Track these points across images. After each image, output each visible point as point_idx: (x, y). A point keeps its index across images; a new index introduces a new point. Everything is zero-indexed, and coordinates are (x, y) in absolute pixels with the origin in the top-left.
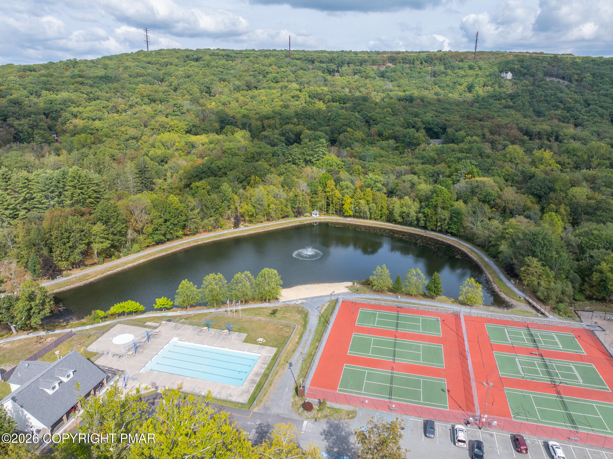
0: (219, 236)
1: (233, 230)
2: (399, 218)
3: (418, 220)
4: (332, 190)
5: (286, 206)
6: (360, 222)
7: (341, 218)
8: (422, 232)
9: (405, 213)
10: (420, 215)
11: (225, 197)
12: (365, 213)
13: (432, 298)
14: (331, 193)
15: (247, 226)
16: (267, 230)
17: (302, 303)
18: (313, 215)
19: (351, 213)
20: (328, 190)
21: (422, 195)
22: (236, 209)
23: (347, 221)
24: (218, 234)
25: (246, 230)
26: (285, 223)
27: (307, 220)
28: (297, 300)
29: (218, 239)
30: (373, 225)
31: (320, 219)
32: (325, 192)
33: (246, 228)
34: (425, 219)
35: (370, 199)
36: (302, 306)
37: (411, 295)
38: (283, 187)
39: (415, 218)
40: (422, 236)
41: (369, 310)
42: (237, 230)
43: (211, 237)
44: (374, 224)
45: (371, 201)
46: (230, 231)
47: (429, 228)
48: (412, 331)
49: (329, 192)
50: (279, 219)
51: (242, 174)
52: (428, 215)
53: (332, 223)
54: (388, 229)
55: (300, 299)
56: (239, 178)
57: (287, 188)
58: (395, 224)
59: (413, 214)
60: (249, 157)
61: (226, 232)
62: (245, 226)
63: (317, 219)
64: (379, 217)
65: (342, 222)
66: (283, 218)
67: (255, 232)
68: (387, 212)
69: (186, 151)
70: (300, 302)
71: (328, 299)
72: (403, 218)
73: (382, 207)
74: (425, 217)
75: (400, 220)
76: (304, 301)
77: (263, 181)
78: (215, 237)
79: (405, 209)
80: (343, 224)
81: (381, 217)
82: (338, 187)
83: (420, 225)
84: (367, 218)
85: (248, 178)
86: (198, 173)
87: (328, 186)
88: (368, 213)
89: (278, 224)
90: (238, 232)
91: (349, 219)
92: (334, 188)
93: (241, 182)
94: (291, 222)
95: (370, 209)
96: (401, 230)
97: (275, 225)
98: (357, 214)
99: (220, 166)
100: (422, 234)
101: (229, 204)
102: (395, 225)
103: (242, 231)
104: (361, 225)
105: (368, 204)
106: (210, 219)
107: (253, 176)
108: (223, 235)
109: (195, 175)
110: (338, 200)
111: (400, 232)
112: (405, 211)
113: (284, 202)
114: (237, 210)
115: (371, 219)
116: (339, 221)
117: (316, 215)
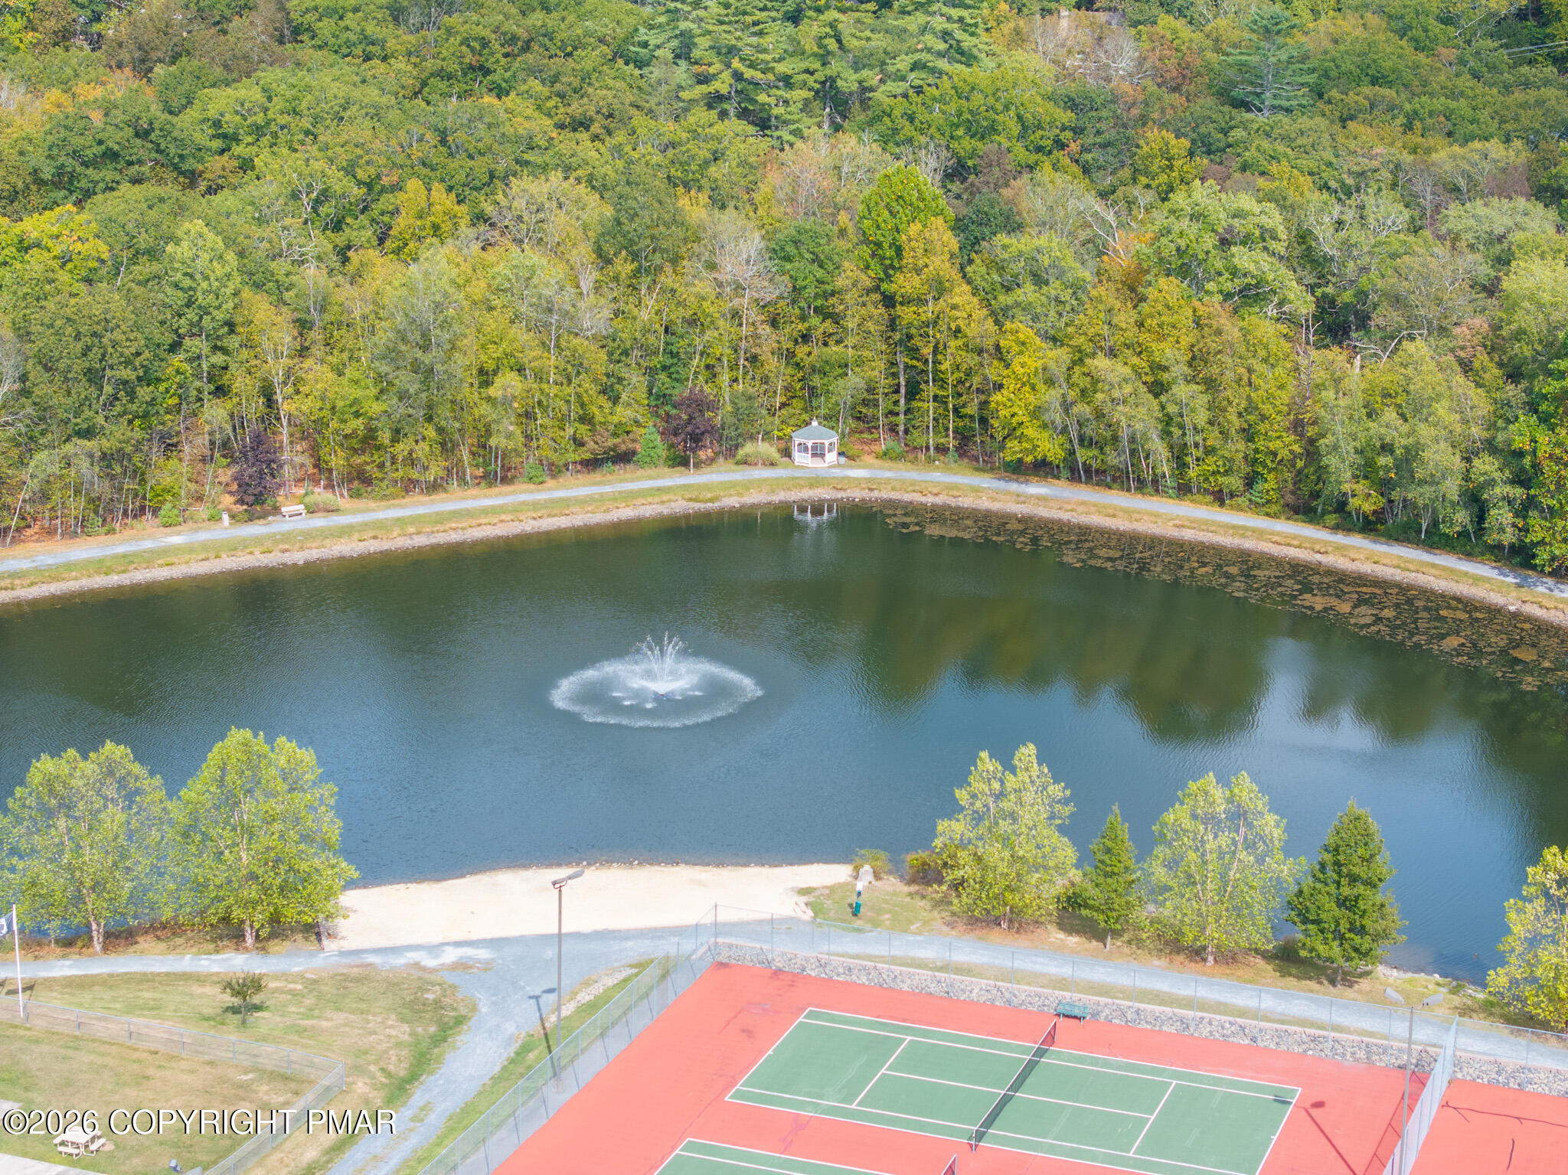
0: (128, 561)
1: (226, 530)
2: (1361, 487)
3: (1476, 501)
4: (940, 289)
5: (610, 392)
6: (1101, 509)
7: (986, 481)
8: (1500, 588)
9: (1387, 448)
10: (1486, 466)
11: (191, 315)
12: (1136, 450)
13: (1335, 976)
14: (929, 311)
15: (330, 510)
16: (454, 537)
17: (461, 966)
18: (799, 457)
19: (1050, 447)
20: (905, 284)
21: (1519, 335)
22: (268, 394)
23: (1019, 498)
24: (121, 549)
25: (309, 535)
26: (589, 500)
27: (748, 485)
28: (434, 949)
29: (114, 580)
30: (1188, 535)
31: (839, 484)
32: (889, 301)
33: (319, 522)
34: (1518, 492)
35: (1171, 353)
36: (450, 978)
37: (1197, 953)
38: (604, 259)
39: (1452, 488)
40: (1494, 611)
41: (860, 1024)
42: (256, 529)
43: (69, 566)
44: (1195, 524)
45: (1180, 369)
46: (203, 536)
47: (1542, 556)
48: (1072, 1153)
49: (921, 301)
50: (555, 470)
51: (350, 170)
52: (1536, 466)
53: (910, 509)
54: (1278, 562)
55: (458, 944)
56: (325, 196)
57: (624, 267)
58: (1336, 528)
59: (1440, 457)
60: (453, 67)
61: (176, 539)
62: (311, 511)
63: (816, 482)
64: (1234, 482)
65: (985, 504)
66: (592, 464)
67: (373, 546)
68: (1287, 445)
69: (52, 24)
70: (450, 956)
71: (636, 950)
72: (1384, 486)
73: (1251, 407)
74: (1521, 480)
75: (1364, 501)
76: (483, 954)
77: (479, 218)
78: (101, 566)
79: (1389, 425)
80: (983, 519)
81: (1250, 482)
82: (977, 269)
83: (1492, 538)
84: (1154, 485)
85: (386, 202)
86: (70, 163)
87: (908, 259)
88: (1159, 448)
89: (535, 506)
90: (258, 541)
91: (1036, 488)
92: (950, 272)
93: (337, 225)
94: (629, 497)
95: (1168, 420)
96: (1367, 568)
97: (516, 509)
98: (1082, 455)
99: (231, 121)
100: (1496, 599)
101: (218, 359)
102: (1339, 538)
103: (287, 537)
104: (1103, 532)
105: (1158, 389)
106: (68, 448)
107: (414, 185)
108: (148, 558)
109: (47, 174)
110: (972, 360)
111: (1361, 580)
112: (1389, 436)
113: (598, 360)
114: (270, 402)
115: (1184, 490)
116: (967, 502)
117: (818, 452)
